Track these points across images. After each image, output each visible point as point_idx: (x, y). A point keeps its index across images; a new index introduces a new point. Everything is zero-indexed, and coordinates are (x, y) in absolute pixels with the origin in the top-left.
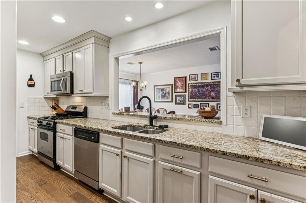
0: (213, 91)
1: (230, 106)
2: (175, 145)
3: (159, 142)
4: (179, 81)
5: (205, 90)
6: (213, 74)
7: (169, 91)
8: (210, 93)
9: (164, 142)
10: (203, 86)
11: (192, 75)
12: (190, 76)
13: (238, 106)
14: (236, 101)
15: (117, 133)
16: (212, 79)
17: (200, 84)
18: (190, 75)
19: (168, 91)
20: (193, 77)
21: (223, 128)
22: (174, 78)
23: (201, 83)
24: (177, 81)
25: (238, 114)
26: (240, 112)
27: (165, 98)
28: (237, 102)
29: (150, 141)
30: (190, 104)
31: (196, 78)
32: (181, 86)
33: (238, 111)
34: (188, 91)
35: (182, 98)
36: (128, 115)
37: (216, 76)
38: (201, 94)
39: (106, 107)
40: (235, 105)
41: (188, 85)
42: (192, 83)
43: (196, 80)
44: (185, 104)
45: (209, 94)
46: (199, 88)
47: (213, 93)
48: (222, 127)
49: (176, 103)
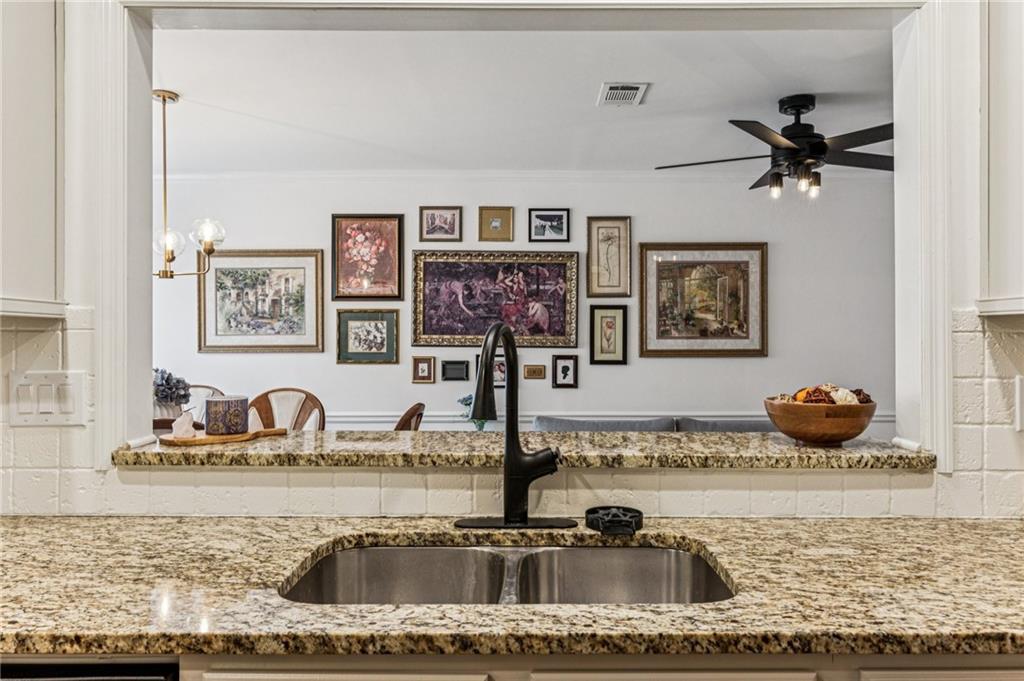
0: (536, 295)
1: (968, 380)
2: (1001, 652)
3: (881, 651)
4: (360, 238)
5: (499, 288)
6: (538, 217)
7: (302, 287)
8: (523, 305)
9: (915, 649)
10: (490, 272)
11: (437, 213)
12: (425, 212)
13: (1000, 377)
14: (992, 354)
15: (450, 649)
16: (533, 237)
17: (474, 260)
18: (422, 209)
19: (293, 287)
20: (437, 222)
21: (937, 490)
22: (335, 217)
23: (480, 254)
24: (350, 236)
25: (1002, 415)
26: (1010, 406)
27: (277, 325)
28: (995, 360)
29: (801, 660)
30: (427, 360)
31: (452, 225)
32: (374, 262)
33: (1000, 403)
34: (415, 289)
35: (377, 331)
36: (240, 461)
37: (552, 227)
38: (481, 311)
39: (25, 406)
40: (986, 373)
41: (416, 259)
42: (433, 253)
43: (456, 235)
44: (397, 362)
45: (519, 310)
46: (471, 278)
47: (538, 306)
48: (930, 485)
49: (343, 356)
